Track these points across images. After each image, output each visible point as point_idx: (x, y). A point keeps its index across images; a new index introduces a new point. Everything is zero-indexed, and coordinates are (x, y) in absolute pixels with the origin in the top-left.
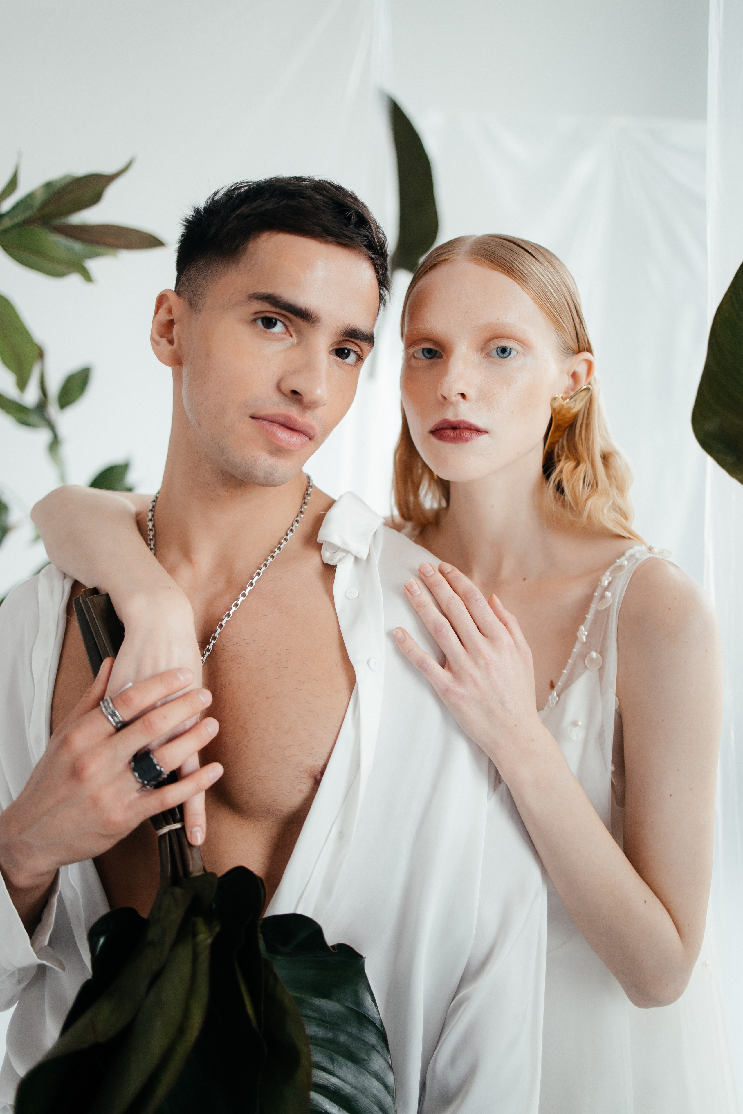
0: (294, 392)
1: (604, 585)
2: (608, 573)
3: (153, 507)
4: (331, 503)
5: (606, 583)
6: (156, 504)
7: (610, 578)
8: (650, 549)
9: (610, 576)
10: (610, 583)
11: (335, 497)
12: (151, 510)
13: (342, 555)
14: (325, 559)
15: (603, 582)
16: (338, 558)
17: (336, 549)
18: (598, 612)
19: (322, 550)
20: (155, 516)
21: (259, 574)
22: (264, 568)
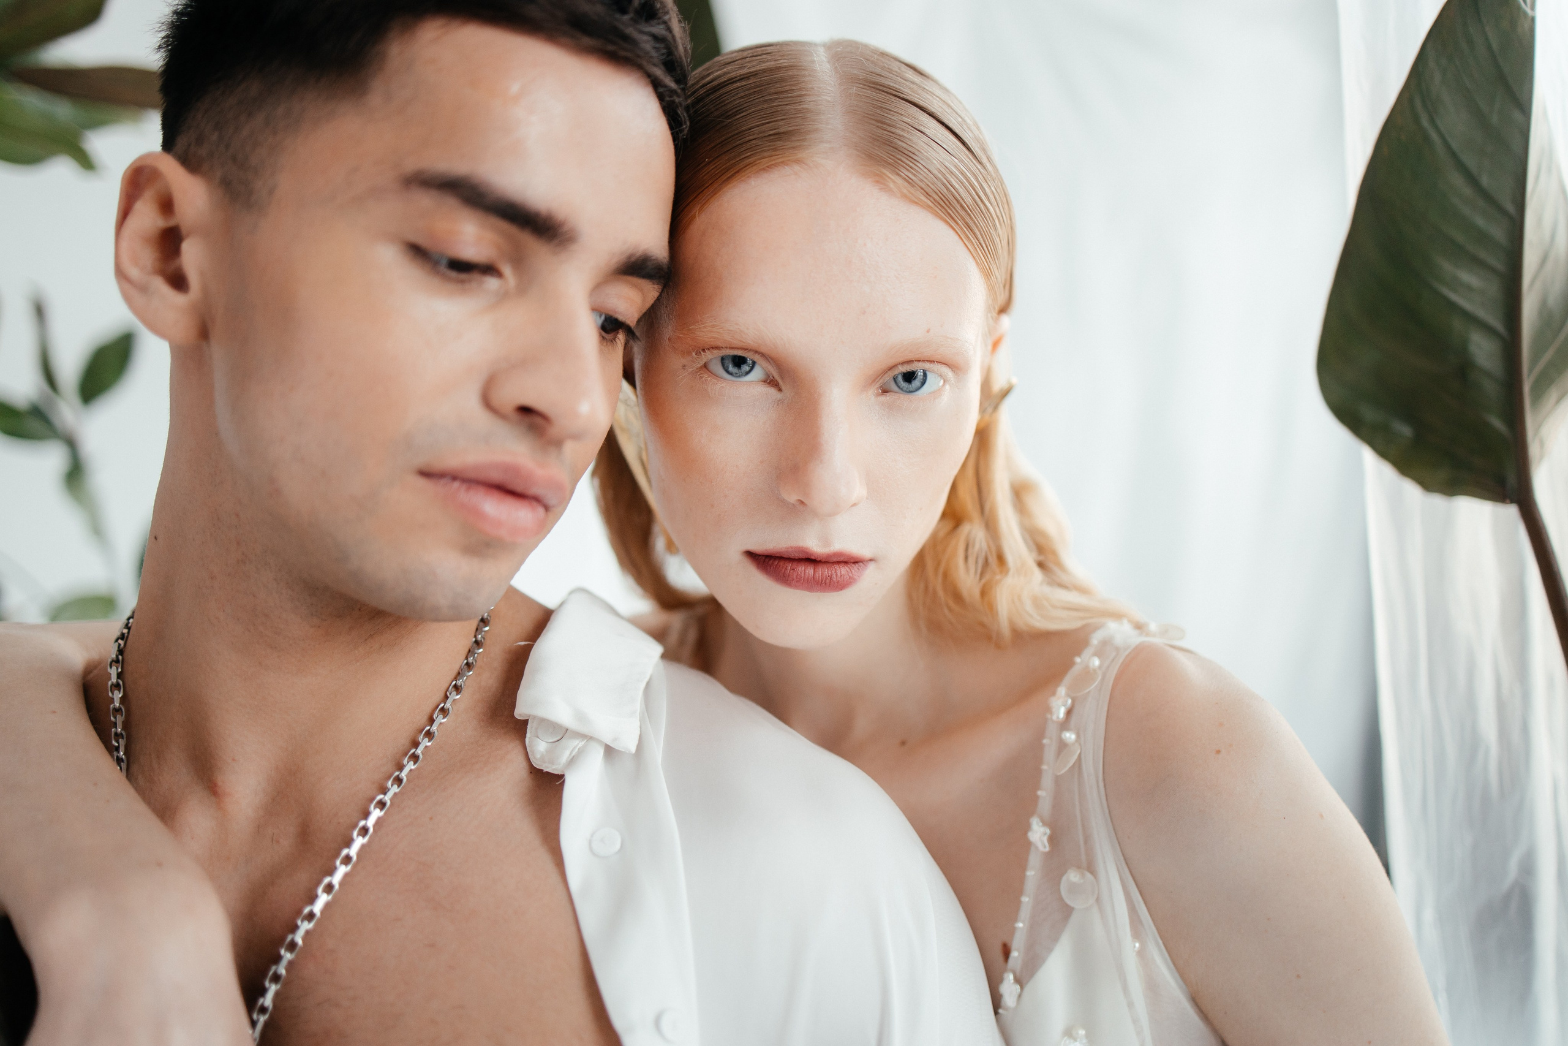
0: (525, 410)
1: (1058, 717)
2: (1062, 691)
3: (121, 651)
4: (543, 619)
5: (1062, 713)
6: (125, 644)
7: (1070, 701)
8: (1139, 627)
9: (1068, 695)
10: (1069, 713)
11: (549, 601)
12: (117, 661)
13: (575, 748)
14: (534, 758)
15: (1054, 710)
16: (565, 757)
17: (562, 733)
18: (1058, 780)
19: (528, 735)
20: (128, 677)
21: (382, 805)
22: (395, 789)
